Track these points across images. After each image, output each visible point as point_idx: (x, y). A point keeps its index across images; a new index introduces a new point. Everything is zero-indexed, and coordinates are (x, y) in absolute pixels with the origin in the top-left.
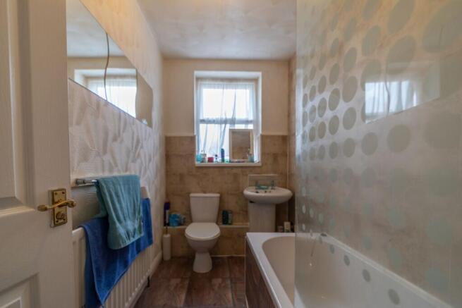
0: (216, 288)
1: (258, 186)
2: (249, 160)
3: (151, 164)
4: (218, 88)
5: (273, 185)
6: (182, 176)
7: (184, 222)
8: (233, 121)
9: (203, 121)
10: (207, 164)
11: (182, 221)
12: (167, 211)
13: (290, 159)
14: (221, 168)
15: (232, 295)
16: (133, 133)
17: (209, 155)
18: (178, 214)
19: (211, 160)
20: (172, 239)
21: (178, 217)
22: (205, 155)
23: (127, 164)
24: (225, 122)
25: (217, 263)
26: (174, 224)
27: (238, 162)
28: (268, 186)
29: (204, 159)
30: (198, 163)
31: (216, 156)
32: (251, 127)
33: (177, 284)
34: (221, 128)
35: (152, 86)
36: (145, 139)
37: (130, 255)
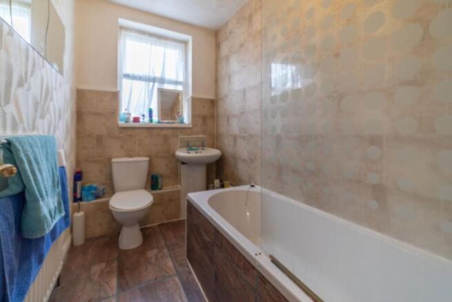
0: (153, 260)
1: (189, 147)
2: (178, 121)
3: (61, 121)
4: (146, 43)
5: (203, 146)
6: (99, 139)
7: (103, 193)
8: (162, 81)
9: (127, 76)
10: (132, 124)
11: (101, 193)
12: (79, 183)
13: (217, 121)
14: (149, 129)
15: (173, 262)
16: (42, 79)
17: (133, 115)
18: (95, 185)
19: (136, 120)
20: (86, 217)
21: (95, 189)
22: (130, 114)
23: (34, 121)
24: (154, 80)
25: (147, 234)
26: (90, 198)
27: (167, 123)
28: (198, 146)
29: (129, 118)
30: (121, 123)
31: (143, 116)
32: (180, 88)
33: (102, 271)
34: (149, 85)
35: (64, 23)
36: (56, 89)
37: (45, 246)
